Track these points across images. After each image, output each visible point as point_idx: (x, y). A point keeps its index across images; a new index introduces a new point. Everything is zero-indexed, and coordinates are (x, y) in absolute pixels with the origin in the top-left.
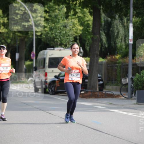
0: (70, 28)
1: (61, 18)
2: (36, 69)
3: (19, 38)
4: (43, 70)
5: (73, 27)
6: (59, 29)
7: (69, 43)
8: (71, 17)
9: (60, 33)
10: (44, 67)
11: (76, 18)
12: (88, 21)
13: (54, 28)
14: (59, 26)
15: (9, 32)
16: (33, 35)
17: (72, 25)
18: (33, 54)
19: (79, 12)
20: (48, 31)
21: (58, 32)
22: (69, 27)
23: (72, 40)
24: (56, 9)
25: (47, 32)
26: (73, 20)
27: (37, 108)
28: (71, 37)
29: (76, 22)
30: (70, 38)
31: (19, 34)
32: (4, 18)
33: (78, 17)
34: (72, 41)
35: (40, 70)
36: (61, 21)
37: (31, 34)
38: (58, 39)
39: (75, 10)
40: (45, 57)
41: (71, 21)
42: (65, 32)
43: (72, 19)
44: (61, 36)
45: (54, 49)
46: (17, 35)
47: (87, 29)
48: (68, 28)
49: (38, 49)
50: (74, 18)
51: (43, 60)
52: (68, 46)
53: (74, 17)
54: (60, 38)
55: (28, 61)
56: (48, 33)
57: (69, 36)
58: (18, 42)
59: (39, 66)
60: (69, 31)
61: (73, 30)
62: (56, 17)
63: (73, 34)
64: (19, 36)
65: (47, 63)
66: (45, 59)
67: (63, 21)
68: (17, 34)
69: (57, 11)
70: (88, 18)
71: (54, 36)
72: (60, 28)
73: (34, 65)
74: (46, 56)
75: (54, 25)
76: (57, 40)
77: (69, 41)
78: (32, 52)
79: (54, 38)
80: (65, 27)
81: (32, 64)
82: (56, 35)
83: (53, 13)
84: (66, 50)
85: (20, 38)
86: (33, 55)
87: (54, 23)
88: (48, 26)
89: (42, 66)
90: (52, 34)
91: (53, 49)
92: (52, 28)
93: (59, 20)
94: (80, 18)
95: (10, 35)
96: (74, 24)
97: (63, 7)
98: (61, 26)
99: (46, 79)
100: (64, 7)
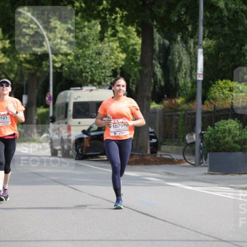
0: (106, 56)
1: (92, 41)
2: (53, 120)
3: (27, 72)
4: (64, 121)
5: (110, 55)
6: (90, 58)
7: (104, 79)
8: (108, 39)
9: (91, 63)
10: (66, 117)
11: (116, 40)
12: (133, 45)
13: (81, 57)
14: (89, 52)
15: (12, 63)
16: (49, 67)
17: (109, 51)
18: (49, 96)
19: (121, 31)
20: (72, 60)
21: (88, 62)
22: (105, 54)
23: (109, 75)
24: (85, 26)
25: (71, 62)
26: (111, 44)
27: (55, 181)
28: (108, 69)
29: (115, 47)
30: (106, 72)
31: (27, 66)
32: (4, 41)
33: (120, 39)
34: (108, 77)
35: (60, 121)
36: (92, 45)
37: (46, 65)
38: (88, 73)
39: (114, 28)
40: (68, 101)
41: (107, 45)
42: (98, 62)
43: (109, 42)
44: (93, 69)
45: (81, 89)
46: (25, 67)
47: (132, 57)
48: (104, 56)
49: (57, 88)
50: (112, 41)
51: (64, 105)
52: (103, 83)
53: (112, 39)
54: (91, 71)
55: (42, 107)
56: (72, 64)
57: (104, 68)
58: (26, 79)
59: (58, 116)
60: (105, 61)
61: (111, 59)
62: (85, 38)
63: (110, 65)
64: (28, 69)
65: (70, 111)
66: (67, 105)
67: (95, 45)
68: (24, 65)
69: (86, 29)
70: (134, 40)
71: (81, 69)
72: (92, 57)
73: (51, 114)
74: (70, 100)
75: (81, 51)
76: (87, 75)
77: (105, 76)
78: (48, 93)
79: (82, 72)
80: (99, 54)
81: (48, 113)
82: (85, 68)
83: (81, 33)
84: (100, 90)
85: (30, 71)
86: (50, 98)
87: (82, 48)
88: (73, 54)
89: (63, 116)
90: (79, 65)
91: (79, 88)
92: (79, 56)
93: (89, 43)
94: (122, 40)
95: (14, 67)
96: (112, 50)
97: (96, 24)
98: (93, 53)
99: (70, 136)
100: (98, 23)
